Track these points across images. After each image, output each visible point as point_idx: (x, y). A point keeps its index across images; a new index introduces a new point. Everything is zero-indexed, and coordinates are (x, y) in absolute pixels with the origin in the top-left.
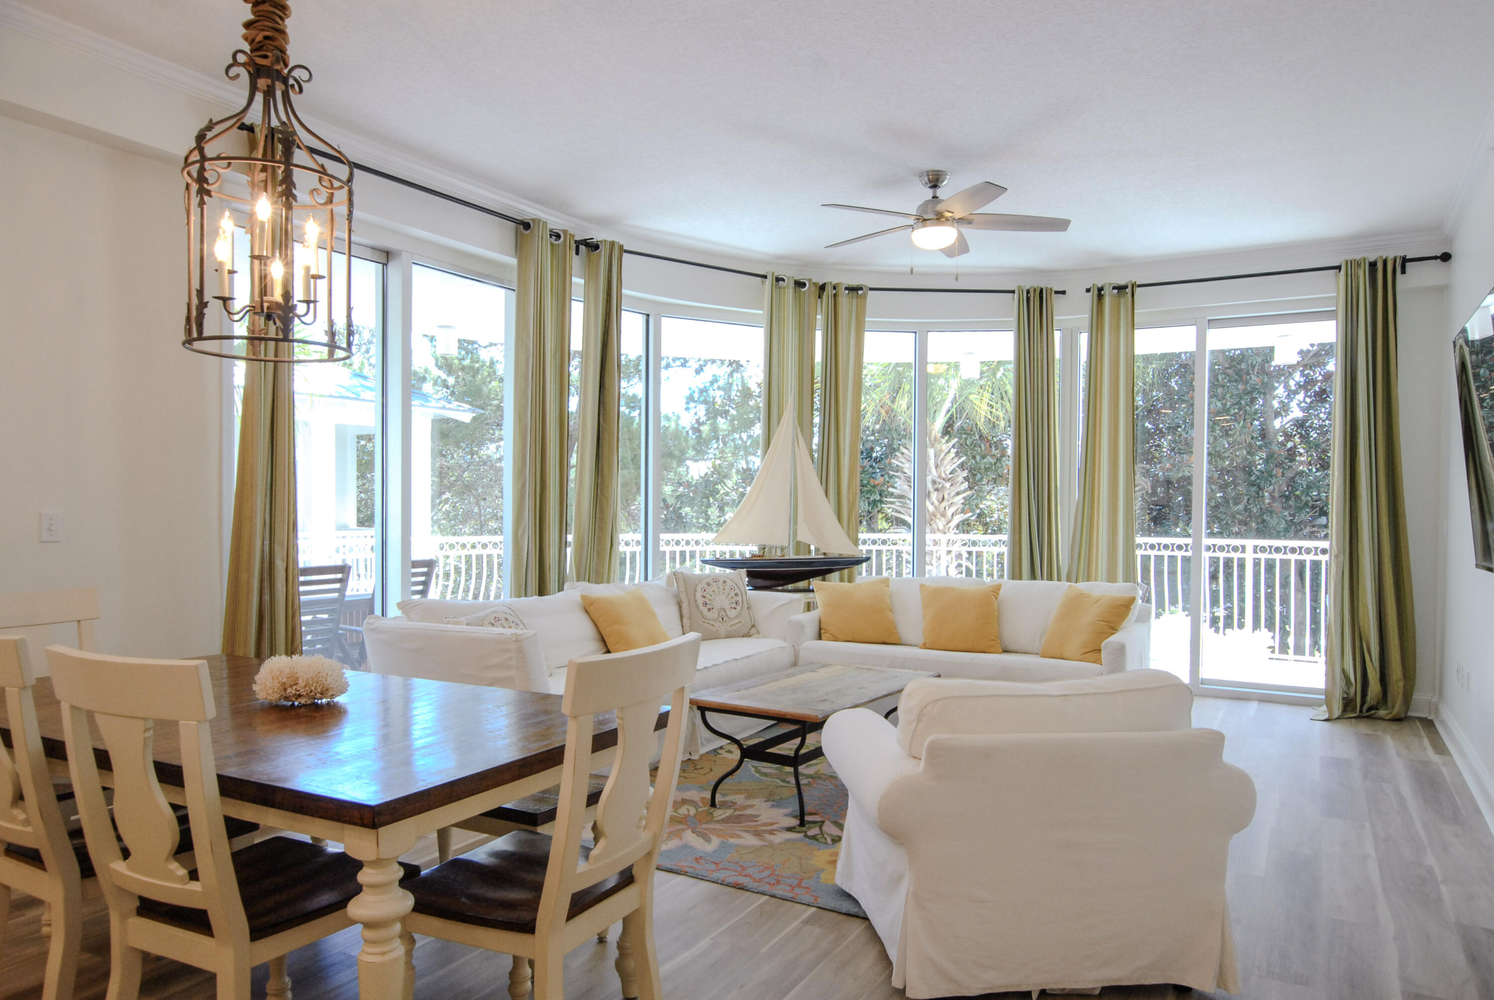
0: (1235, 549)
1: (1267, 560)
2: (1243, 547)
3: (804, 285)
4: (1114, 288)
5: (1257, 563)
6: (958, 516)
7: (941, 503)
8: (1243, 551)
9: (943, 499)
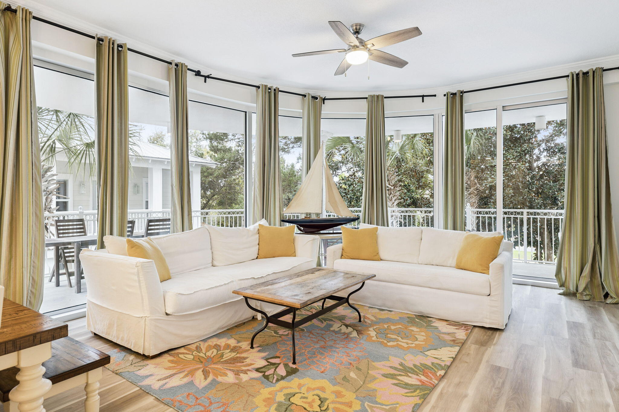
0: (518, 213)
1: (533, 218)
2: (522, 212)
3: (317, 98)
4: (451, 94)
5: (529, 219)
6: (397, 201)
7: (390, 195)
8: (522, 215)
9: (391, 194)
